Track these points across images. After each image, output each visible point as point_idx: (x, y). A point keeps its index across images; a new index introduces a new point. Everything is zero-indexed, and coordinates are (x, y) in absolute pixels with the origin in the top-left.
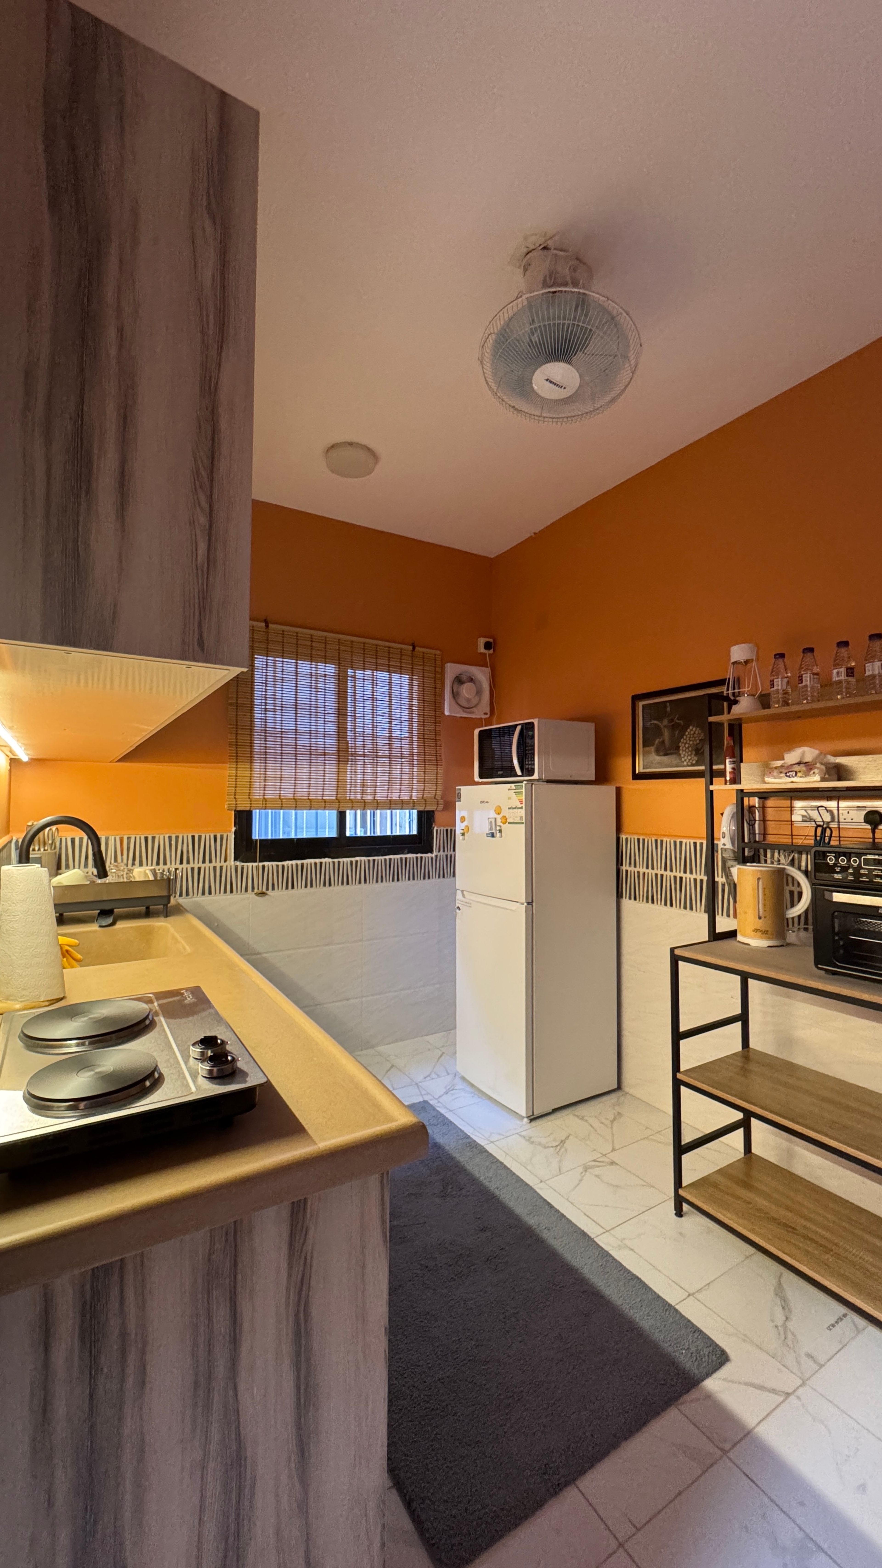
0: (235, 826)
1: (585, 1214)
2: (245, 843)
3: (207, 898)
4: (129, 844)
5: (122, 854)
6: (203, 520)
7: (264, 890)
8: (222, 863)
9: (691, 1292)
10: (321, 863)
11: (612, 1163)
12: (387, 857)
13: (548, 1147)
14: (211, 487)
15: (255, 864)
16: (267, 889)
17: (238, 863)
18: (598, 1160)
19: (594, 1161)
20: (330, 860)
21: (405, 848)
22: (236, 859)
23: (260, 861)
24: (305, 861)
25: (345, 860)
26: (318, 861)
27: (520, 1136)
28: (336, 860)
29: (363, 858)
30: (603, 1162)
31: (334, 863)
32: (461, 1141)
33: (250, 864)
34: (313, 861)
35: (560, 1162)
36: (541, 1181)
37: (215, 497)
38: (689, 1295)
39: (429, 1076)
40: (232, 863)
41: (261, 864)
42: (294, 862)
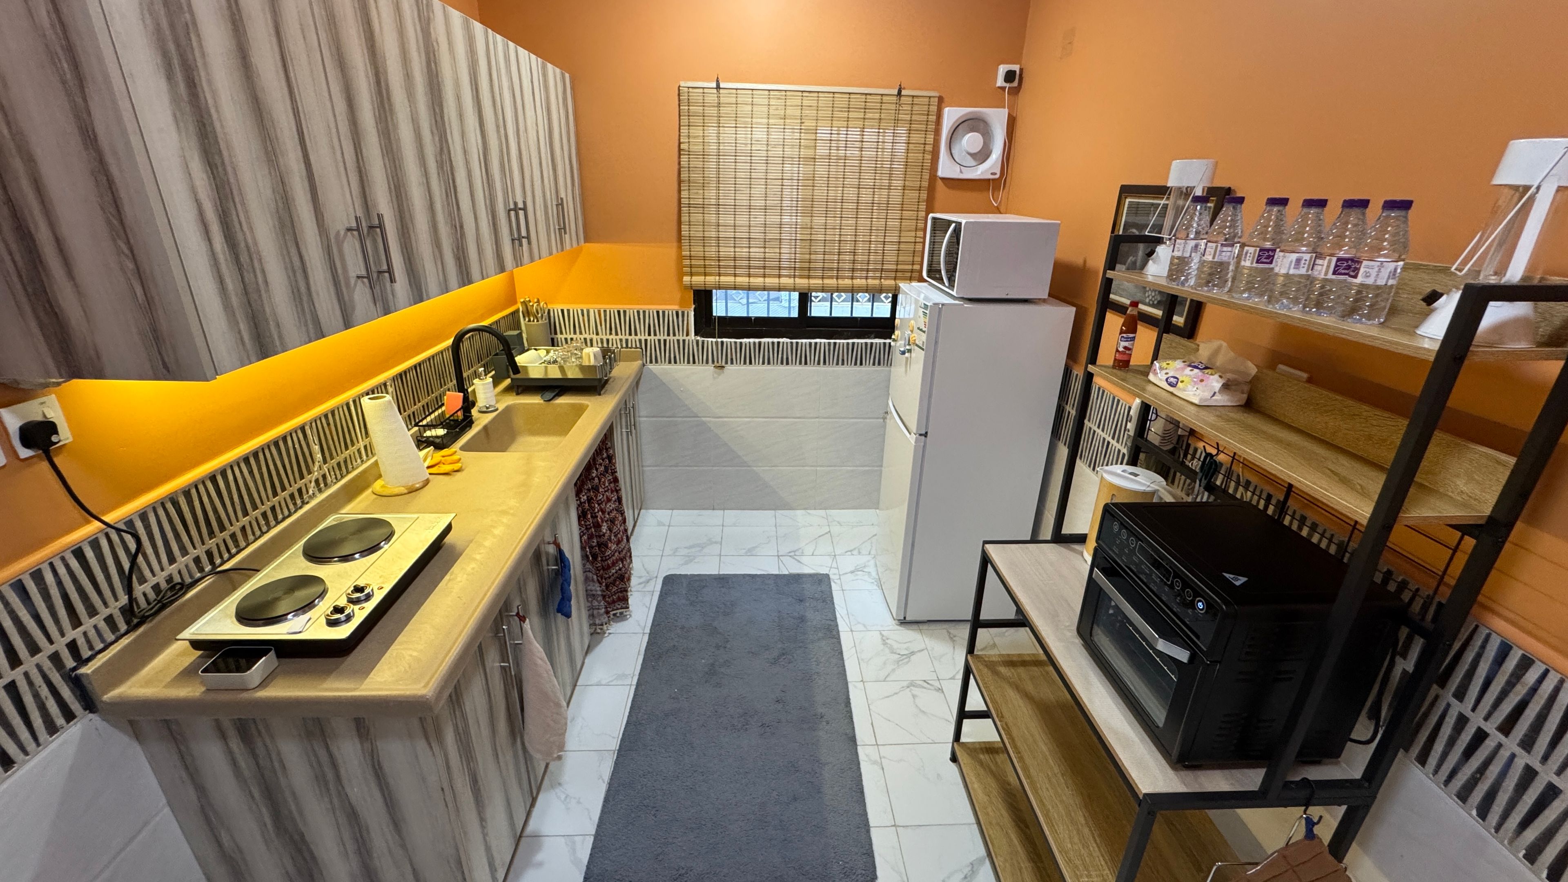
0: (694, 304)
1: (872, 724)
2: (704, 320)
3: (673, 367)
4: (605, 316)
5: (601, 325)
6: (130, 265)
7: (723, 364)
8: (685, 337)
9: (897, 824)
10: (779, 343)
11: (940, 690)
12: (851, 341)
13: (895, 653)
14: (125, 232)
15: (714, 340)
16: (726, 363)
17: (698, 338)
18: (929, 682)
19: (925, 681)
20: (789, 340)
21: (871, 333)
22: (696, 334)
23: (719, 337)
24: (763, 340)
25: (804, 341)
26: (776, 340)
27: (881, 634)
28: (794, 341)
29: (823, 341)
30: (931, 685)
31: (792, 343)
32: (823, 622)
33: (710, 340)
34: (770, 340)
35: (894, 670)
36: (862, 681)
37: (132, 241)
38: (894, 826)
39: (851, 551)
40: (693, 338)
41: (719, 340)
42: (752, 340)
